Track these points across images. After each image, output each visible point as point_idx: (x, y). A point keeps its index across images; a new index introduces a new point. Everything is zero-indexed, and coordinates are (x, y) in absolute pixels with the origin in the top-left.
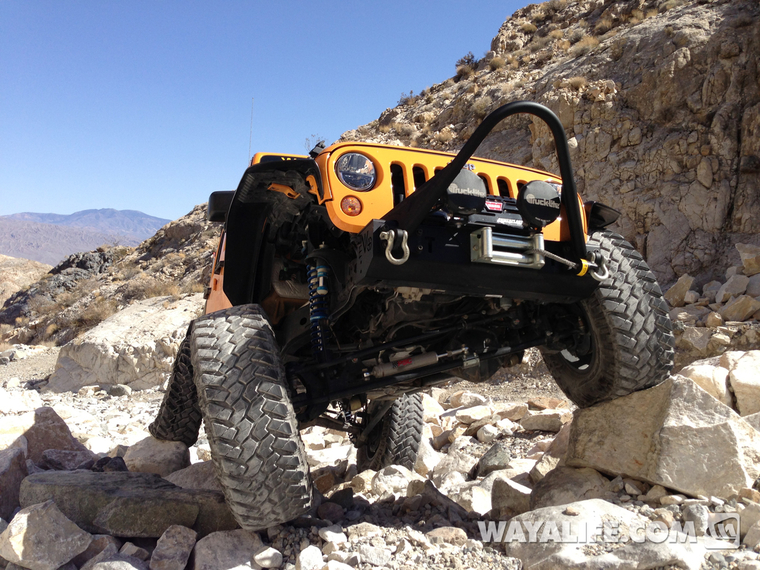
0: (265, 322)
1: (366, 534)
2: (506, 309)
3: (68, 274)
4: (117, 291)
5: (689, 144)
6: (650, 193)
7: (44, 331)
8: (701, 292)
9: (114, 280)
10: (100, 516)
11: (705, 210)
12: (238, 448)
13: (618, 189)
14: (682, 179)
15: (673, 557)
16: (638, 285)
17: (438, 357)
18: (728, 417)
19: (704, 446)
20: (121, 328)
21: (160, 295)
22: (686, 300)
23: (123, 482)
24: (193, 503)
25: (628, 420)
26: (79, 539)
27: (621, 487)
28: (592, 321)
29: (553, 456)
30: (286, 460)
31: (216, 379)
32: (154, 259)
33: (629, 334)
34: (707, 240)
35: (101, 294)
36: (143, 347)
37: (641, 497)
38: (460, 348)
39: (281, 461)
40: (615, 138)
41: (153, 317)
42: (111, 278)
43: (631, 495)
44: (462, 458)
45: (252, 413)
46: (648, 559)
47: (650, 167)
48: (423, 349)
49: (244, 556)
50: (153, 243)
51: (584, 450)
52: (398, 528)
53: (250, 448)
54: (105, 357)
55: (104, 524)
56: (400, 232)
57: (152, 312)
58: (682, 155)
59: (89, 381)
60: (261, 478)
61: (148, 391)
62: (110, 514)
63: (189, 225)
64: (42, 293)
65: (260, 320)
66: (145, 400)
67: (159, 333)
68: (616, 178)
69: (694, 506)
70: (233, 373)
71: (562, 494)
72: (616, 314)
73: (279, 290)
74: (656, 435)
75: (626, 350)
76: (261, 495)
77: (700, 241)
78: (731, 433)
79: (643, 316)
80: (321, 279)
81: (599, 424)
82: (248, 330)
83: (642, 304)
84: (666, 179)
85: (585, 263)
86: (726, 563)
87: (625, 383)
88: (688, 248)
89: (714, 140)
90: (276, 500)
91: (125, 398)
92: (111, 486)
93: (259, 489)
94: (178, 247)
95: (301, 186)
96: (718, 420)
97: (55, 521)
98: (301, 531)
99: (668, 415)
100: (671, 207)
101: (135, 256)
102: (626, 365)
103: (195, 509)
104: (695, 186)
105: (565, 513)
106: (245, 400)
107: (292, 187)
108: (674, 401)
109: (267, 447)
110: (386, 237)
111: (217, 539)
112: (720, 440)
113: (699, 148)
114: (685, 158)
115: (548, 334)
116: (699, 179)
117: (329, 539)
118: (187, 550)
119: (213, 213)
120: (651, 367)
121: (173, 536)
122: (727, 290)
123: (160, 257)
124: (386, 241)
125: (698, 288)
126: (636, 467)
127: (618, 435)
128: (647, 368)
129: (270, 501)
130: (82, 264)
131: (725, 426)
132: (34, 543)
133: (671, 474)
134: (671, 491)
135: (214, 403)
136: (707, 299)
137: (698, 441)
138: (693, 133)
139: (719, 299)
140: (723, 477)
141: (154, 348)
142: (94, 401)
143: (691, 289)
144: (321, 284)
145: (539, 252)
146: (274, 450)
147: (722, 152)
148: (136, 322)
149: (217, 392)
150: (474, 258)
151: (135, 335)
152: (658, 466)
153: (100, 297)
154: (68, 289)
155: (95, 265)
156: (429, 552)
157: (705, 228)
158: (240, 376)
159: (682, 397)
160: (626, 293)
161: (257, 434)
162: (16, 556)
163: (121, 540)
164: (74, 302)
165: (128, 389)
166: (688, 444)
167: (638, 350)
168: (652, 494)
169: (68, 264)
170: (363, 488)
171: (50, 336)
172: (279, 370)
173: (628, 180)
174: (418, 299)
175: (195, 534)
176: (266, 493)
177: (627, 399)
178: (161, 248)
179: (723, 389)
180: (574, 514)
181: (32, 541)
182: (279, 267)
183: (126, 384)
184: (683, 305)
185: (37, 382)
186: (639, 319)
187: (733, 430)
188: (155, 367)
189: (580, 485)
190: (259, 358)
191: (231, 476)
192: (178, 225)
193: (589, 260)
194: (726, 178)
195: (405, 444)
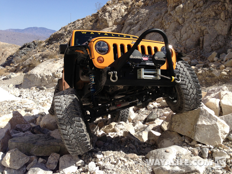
0: (75, 97)
1: (108, 155)
2: (150, 88)
3: (25, 50)
4: (40, 56)
5: (218, 6)
6: (205, 23)
7: (19, 68)
8: (219, 57)
9: (39, 52)
10: (32, 151)
11: (223, 28)
12: (69, 137)
13: (195, 22)
14: (216, 18)
15: (195, 169)
16: (191, 80)
17: (129, 103)
18: (217, 121)
19: (209, 130)
20: (42, 69)
21: (52, 58)
22: (214, 60)
23: (38, 139)
24: (59, 146)
25: (187, 119)
26: (26, 159)
27: (184, 140)
28: (177, 90)
29: (167, 122)
30: (83, 139)
31: (61, 116)
32: (50, 45)
33: (188, 95)
34: (222, 38)
35: (35, 57)
36: (48, 75)
37: (189, 144)
38: (136, 100)
39: (82, 139)
40: (195, 4)
41: (51, 66)
42: (38, 51)
43: (186, 143)
44: (142, 116)
45: (72, 127)
46: (188, 169)
47: (206, 14)
48: (125, 101)
49: (73, 163)
50: (50, 40)
51: (174, 127)
52: (118, 151)
53: (72, 136)
54: (37, 78)
55: (33, 153)
56: (114, 72)
57: (50, 64)
58: (216, 10)
59: (33, 85)
60: (76, 144)
61: (51, 88)
62: (34, 150)
63: (60, 34)
64: (17, 56)
65: (74, 96)
66: (50, 91)
67: (53, 71)
68: (195, 18)
69: (204, 149)
70: (66, 114)
71: (167, 141)
72: (184, 89)
73: (81, 79)
74: (194, 126)
75: (187, 100)
76: (76, 148)
77: (221, 38)
78: (217, 126)
79: (192, 89)
80: (93, 79)
81: (178, 120)
82: (70, 100)
83: (192, 86)
84: (211, 18)
85: (173, 78)
86: (211, 170)
87: (186, 109)
88: (216, 41)
89: (226, 5)
90: (81, 149)
91: (44, 91)
92: (35, 141)
93: (76, 147)
94: (57, 41)
95: (85, 51)
96: (213, 122)
97: (18, 154)
98: (90, 154)
99: (199, 120)
100: (212, 27)
101: (44, 44)
102: (186, 104)
103: (59, 147)
104: (220, 20)
105: (166, 151)
106: (70, 122)
107: (83, 51)
108: (200, 116)
109: (77, 136)
110: (110, 74)
111: (65, 157)
112: (213, 128)
113: (221, 8)
114: (217, 11)
115: (163, 94)
116: (221, 18)
117: (98, 157)
118: (57, 161)
119: (61, 51)
120: (195, 104)
121: (53, 157)
122: (227, 57)
123: (52, 44)
124: (110, 75)
125: (218, 56)
126: (189, 134)
127: (184, 124)
128: (193, 104)
129: (79, 150)
130: (29, 46)
131: (215, 124)
132: (13, 162)
133: (198, 138)
134: (199, 143)
135: (61, 124)
136: (221, 60)
137: (207, 129)
138: (220, 3)
139: (224, 60)
140: (214, 139)
141: (52, 75)
142: (35, 91)
143: (216, 57)
144: (93, 81)
145: (159, 75)
146: (79, 137)
147: (229, 9)
148: (46, 67)
149: (61, 120)
150: (138, 77)
151: (46, 71)
152: (194, 136)
153: (35, 58)
154: (25, 54)
155: (33, 47)
156: (126, 164)
157: (222, 34)
158: (68, 115)
159: (203, 115)
160: (187, 82)
161: (74, 132)
162: (8, 166)
163: (38, 157)
164: (27, 59)
165: (45, 88)
166: (204, 129)
167: (190, 100)
168: (193, 143)
169: (24, 46)
170: (112, 128)
171: (21, 70)
172: (80, 113)
173: (199, 19)
174: (122, 88)
175: (59, 155)
176: (78, 148)
177: (187, 113)
178: (52, 41)
179: (218, 106)
180: (168, 152)
181: (12, 161)
182: (81, 71)
183: (44, 86)
184: (213, 62)
185: (18, 85)
186: (191, 90)
187: (218, 125)
188: (52, 81)
189: (172, 138)
190: (73, 109)
191: (67, 144)
192: (57, 34)
193: (175, 77)
194: (230, 18)
195: (124, 114)
